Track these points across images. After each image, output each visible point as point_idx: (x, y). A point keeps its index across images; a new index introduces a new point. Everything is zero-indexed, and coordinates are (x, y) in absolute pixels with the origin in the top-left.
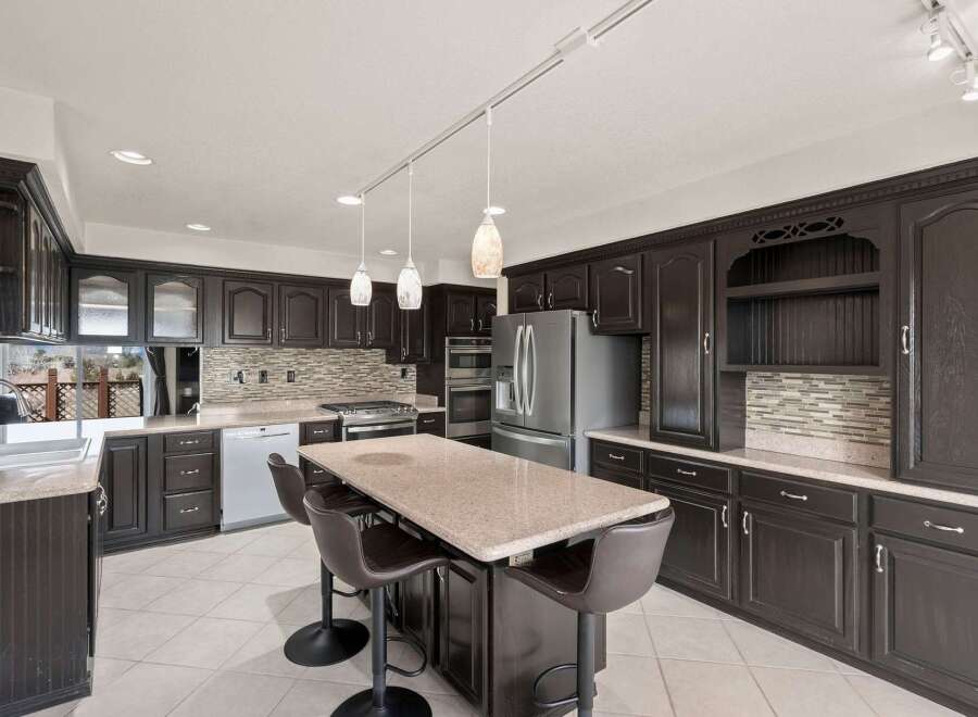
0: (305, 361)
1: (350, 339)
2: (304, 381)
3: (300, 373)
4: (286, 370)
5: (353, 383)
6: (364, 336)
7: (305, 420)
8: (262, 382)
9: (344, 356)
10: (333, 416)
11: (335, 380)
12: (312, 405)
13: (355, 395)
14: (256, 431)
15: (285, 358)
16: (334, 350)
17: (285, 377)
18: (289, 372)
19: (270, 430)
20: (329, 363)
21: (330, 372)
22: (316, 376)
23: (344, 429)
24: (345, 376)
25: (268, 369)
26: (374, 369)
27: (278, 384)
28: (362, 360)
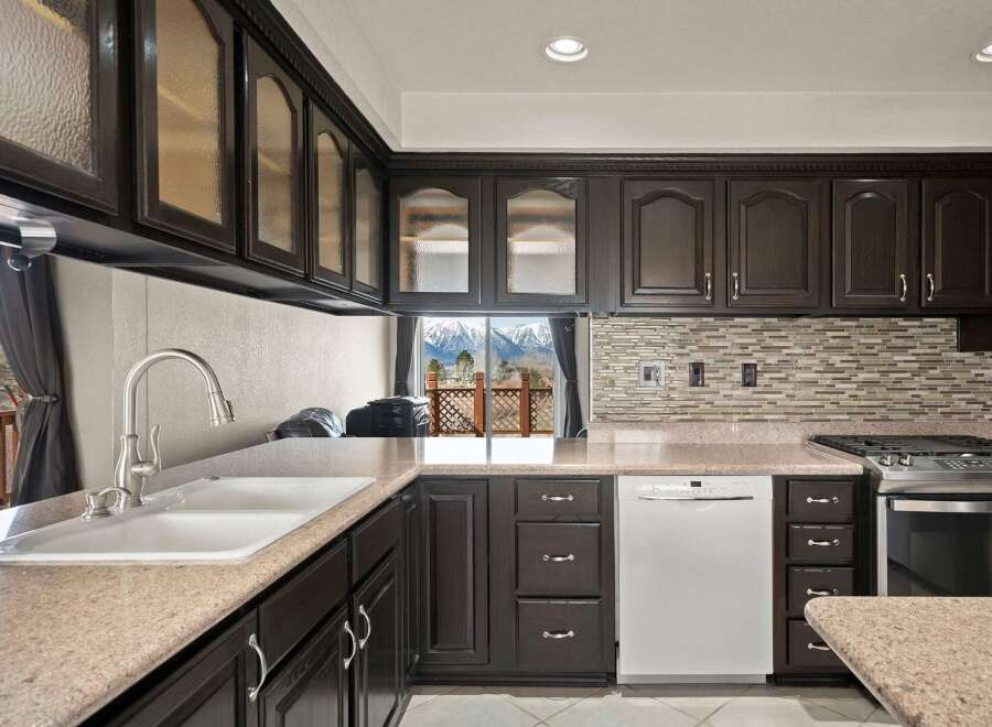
0: (776, 343)
1: (884, 291)
2: (775, 385)
3: (768, 368)
4: (740, 361)
5: (880, 392)
6: (918, 286)
7: (784, 469)
8: (694, 384)
9: (863, 334)
10: (851, 466)
11: (839, 386)
12: (794, 435)
13: (885, 419)
14: (682, 486)
15: (735, 338)
16: (838, 322)
17: (738, 376)
18: (746, 366)
19: (712, 485)
20: (828, 349)
21: (830, 368)
22: (800, 376)
23: (881, 501)
24: (862, 376)
25: (708, 359)
26: (928, 363)
27: (725, 389)
28: (900, 342)
